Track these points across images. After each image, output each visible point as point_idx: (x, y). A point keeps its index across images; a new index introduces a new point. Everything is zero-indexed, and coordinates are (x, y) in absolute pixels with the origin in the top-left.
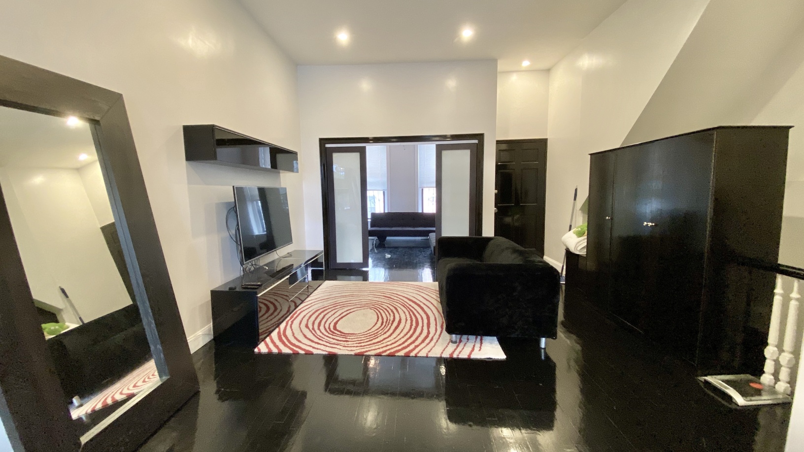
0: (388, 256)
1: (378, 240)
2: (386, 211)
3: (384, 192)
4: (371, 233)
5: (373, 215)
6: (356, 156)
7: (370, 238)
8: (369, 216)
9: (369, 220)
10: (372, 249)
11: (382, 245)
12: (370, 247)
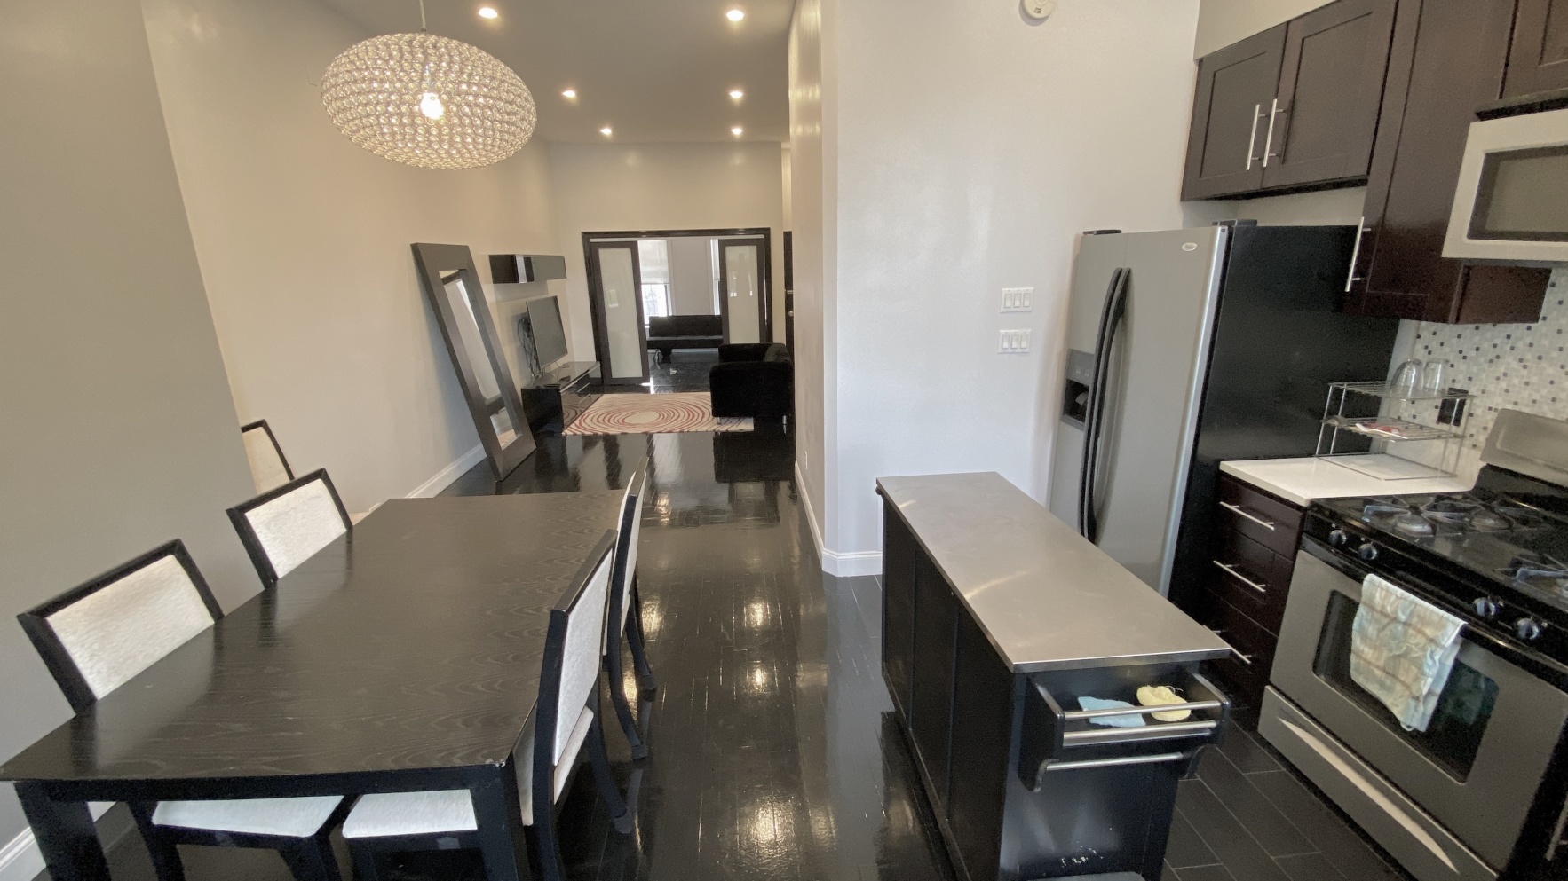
0: (673, 371)
1: (660, 355)
2: (670, 314)
3: (666, 287)
4: (651, 345)
5: (653, 320)
6: (627, 252)
7: (650, 351)
8: (647, 321)
9: (647, 327)
10: (654, 367)
11: (666, 359)
12: (651, 363)
